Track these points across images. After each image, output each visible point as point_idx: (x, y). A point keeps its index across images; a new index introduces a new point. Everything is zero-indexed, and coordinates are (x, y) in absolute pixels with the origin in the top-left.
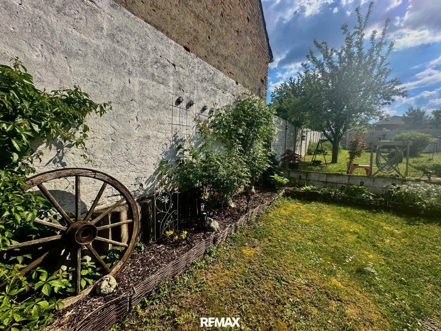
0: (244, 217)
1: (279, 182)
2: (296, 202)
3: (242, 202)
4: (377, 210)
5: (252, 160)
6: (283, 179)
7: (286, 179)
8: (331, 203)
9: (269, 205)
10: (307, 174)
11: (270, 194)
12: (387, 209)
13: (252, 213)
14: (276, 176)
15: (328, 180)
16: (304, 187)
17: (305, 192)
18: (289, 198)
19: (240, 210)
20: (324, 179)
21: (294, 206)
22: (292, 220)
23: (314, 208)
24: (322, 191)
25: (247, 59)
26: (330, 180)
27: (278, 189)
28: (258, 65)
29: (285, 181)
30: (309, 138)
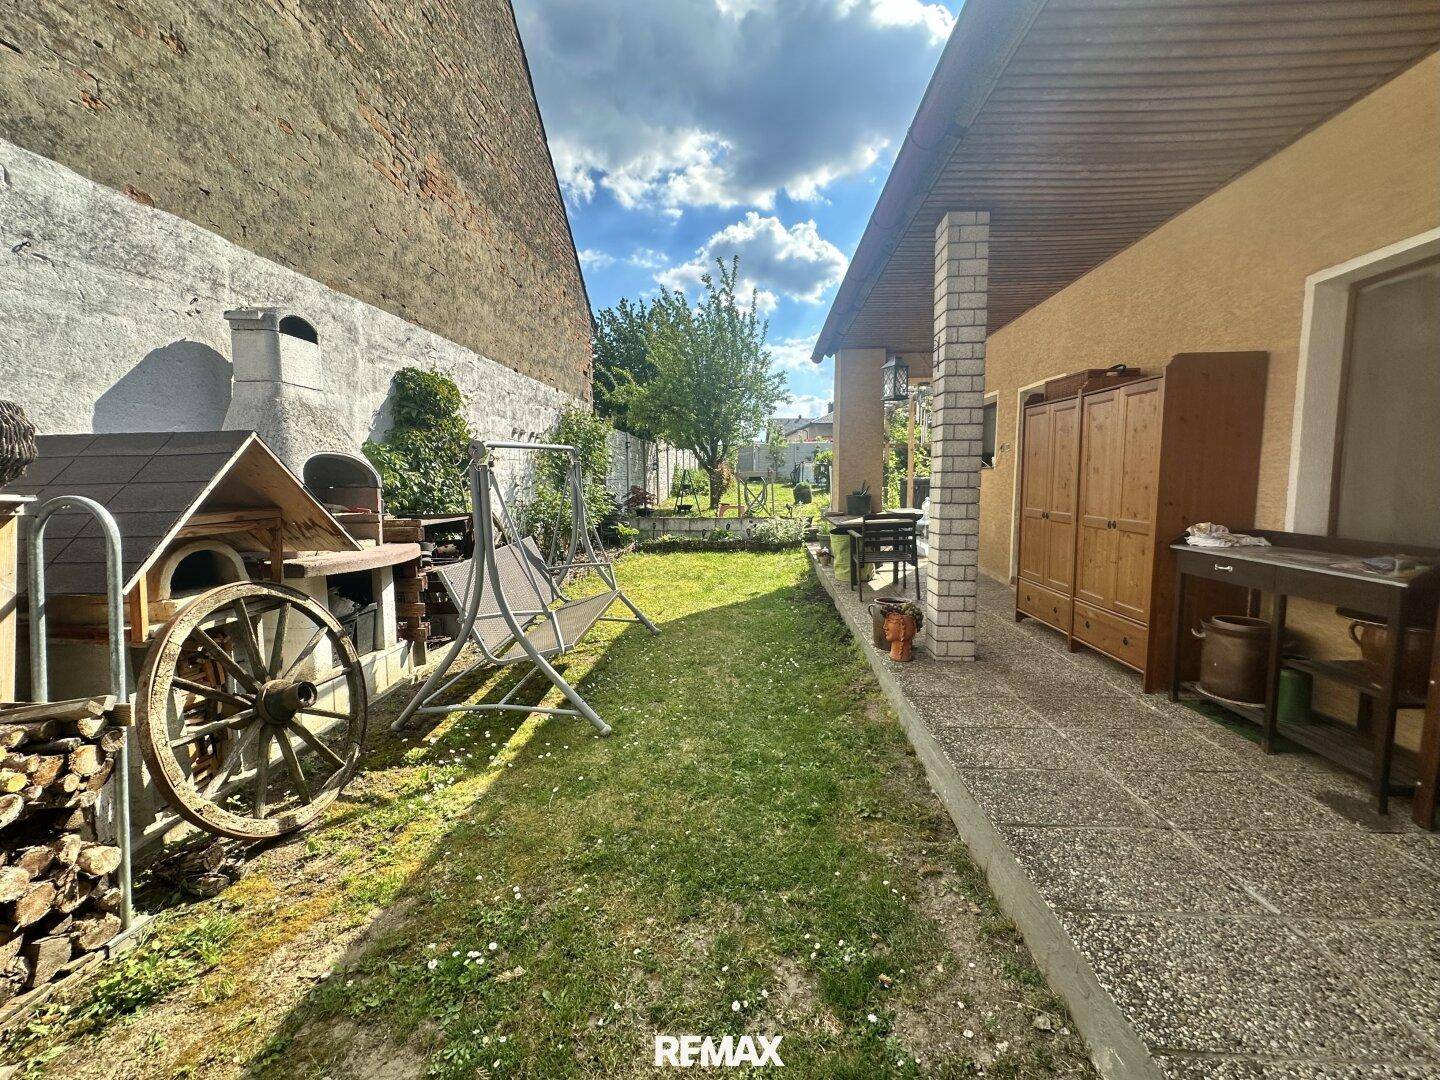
1: (626, 533)
6: (631, 530)
7: (635, 530)
10: (664, 521)
11: (616, 548)
14: (620, 527)
16: (661, 537)
17: (661, 544)
18: (642, 552)
24: (681, 540)
27: (624, 543)
30: (672, 461)
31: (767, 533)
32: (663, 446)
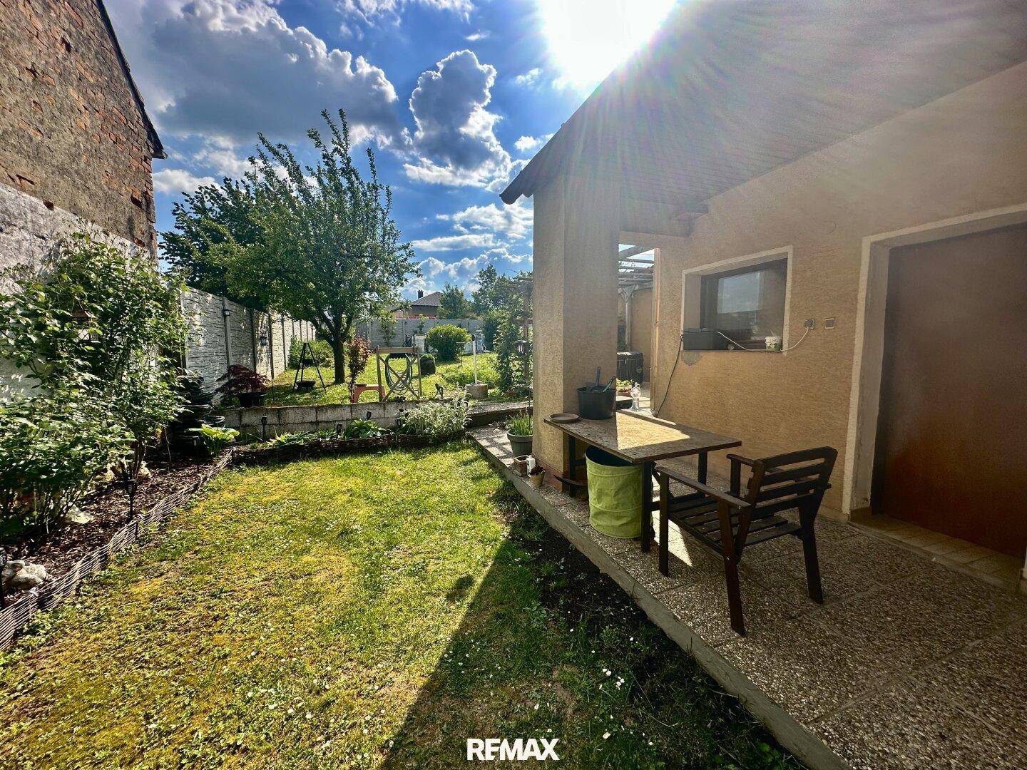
0: (126, 530)
1: (217, 439)
2: (257, 472)
3: (112, 504)
4: (383, 451)
5: (131, 401)
6: (225, 431)
7: (232, 430)
8: (322, 457)
9: (193, 492)
10: (279, 412)
11: (194, 469)
12: (395, 447)
13: (148, 517)
14: (206, 428)
15: (319, 419)
16: (274, 438)
17: (274, 449)
18: (243, 466)
19: (110, 521)
20: (311, 417)
21: (254, 480)
22: (248, 504)
23: (293, 473)
24: (305, 441)
25: (76, 145)
26: (323, 417)
27: (214, 456)
28: (115, 162)
29: (231, 434)
30: (289, 333)
31: (419, 424)
32: (276, 316)
